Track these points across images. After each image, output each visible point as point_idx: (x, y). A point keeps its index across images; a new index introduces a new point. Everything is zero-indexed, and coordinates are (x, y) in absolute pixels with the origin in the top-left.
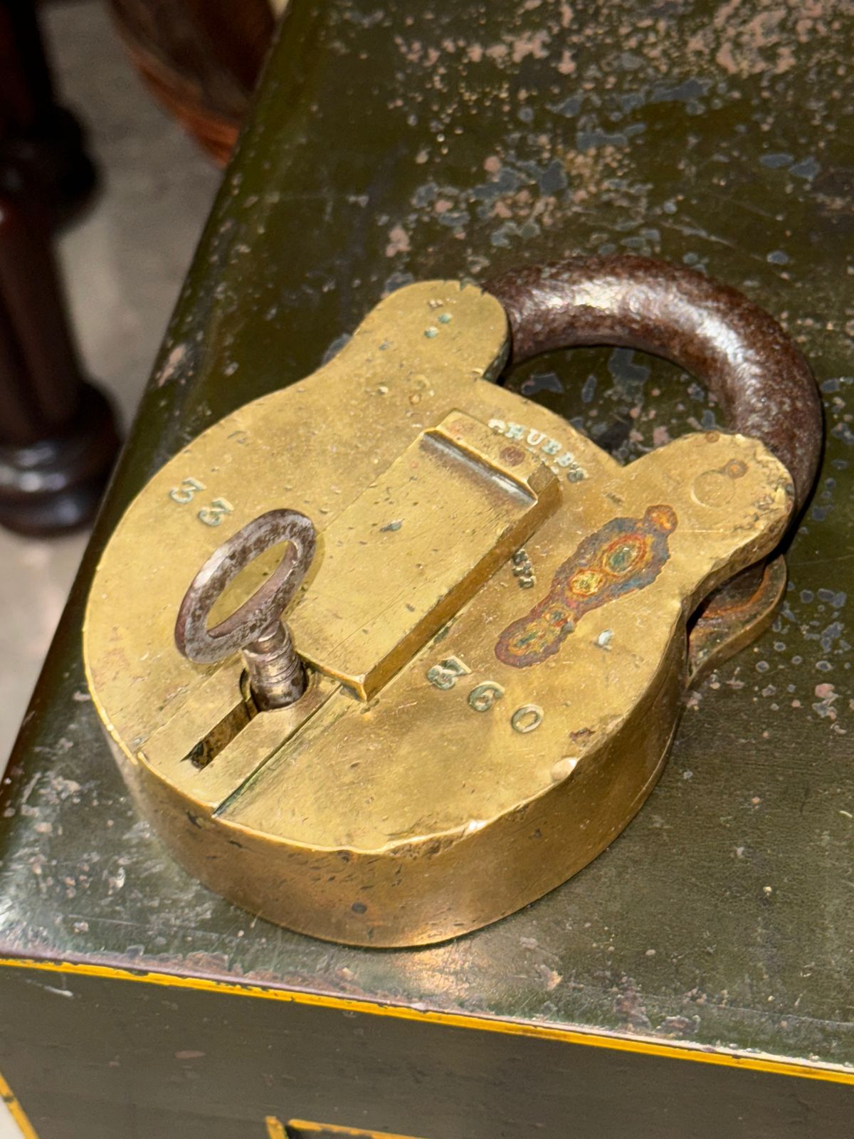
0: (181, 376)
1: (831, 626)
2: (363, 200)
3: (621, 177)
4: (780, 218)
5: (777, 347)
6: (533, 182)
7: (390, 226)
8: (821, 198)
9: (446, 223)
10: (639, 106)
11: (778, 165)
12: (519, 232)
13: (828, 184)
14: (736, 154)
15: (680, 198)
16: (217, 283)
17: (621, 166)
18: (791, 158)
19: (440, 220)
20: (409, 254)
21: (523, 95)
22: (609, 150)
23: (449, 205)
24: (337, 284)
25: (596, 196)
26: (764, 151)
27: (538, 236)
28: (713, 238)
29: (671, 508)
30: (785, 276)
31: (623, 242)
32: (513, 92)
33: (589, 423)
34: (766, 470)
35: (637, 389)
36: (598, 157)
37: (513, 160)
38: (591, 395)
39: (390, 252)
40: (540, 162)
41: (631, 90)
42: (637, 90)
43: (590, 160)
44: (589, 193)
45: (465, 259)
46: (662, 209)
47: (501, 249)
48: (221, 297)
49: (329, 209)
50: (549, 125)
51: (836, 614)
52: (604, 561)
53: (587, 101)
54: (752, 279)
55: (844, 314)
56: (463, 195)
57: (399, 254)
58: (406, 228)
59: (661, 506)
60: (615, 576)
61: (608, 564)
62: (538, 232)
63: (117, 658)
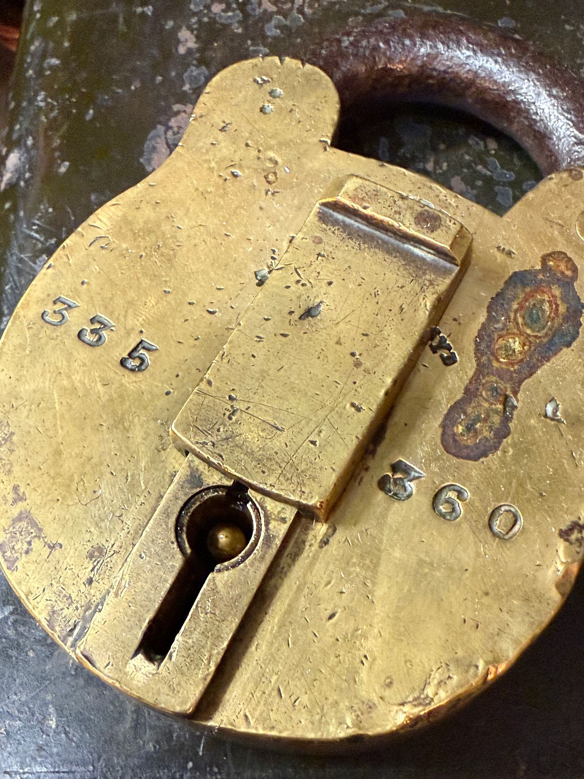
0: (19, 179)
2: (149, 10)
7: (176, 29)
9: (223, 21)
12: (288, 23)
16: (36, 94)
19: (218, 19)
20: (198, 50)
23: (223, 6)
24: (143, 82)
27: (304, 24)
28: (449, 12)
29: (565, 254)
30: (517, 36)
35: (425, 145)
39: (182, 50)
45: (247, 49)
47: (275, 38)
48: (42, 104)
49: (121, 20)
52: (520, 320)
55: (575, 62)
57: (190, 51)
58: (190, 29)
59: (554, 253)
60: (536, 336)
61: (526, 324)
62: (302, 19)
63: (24, 524)
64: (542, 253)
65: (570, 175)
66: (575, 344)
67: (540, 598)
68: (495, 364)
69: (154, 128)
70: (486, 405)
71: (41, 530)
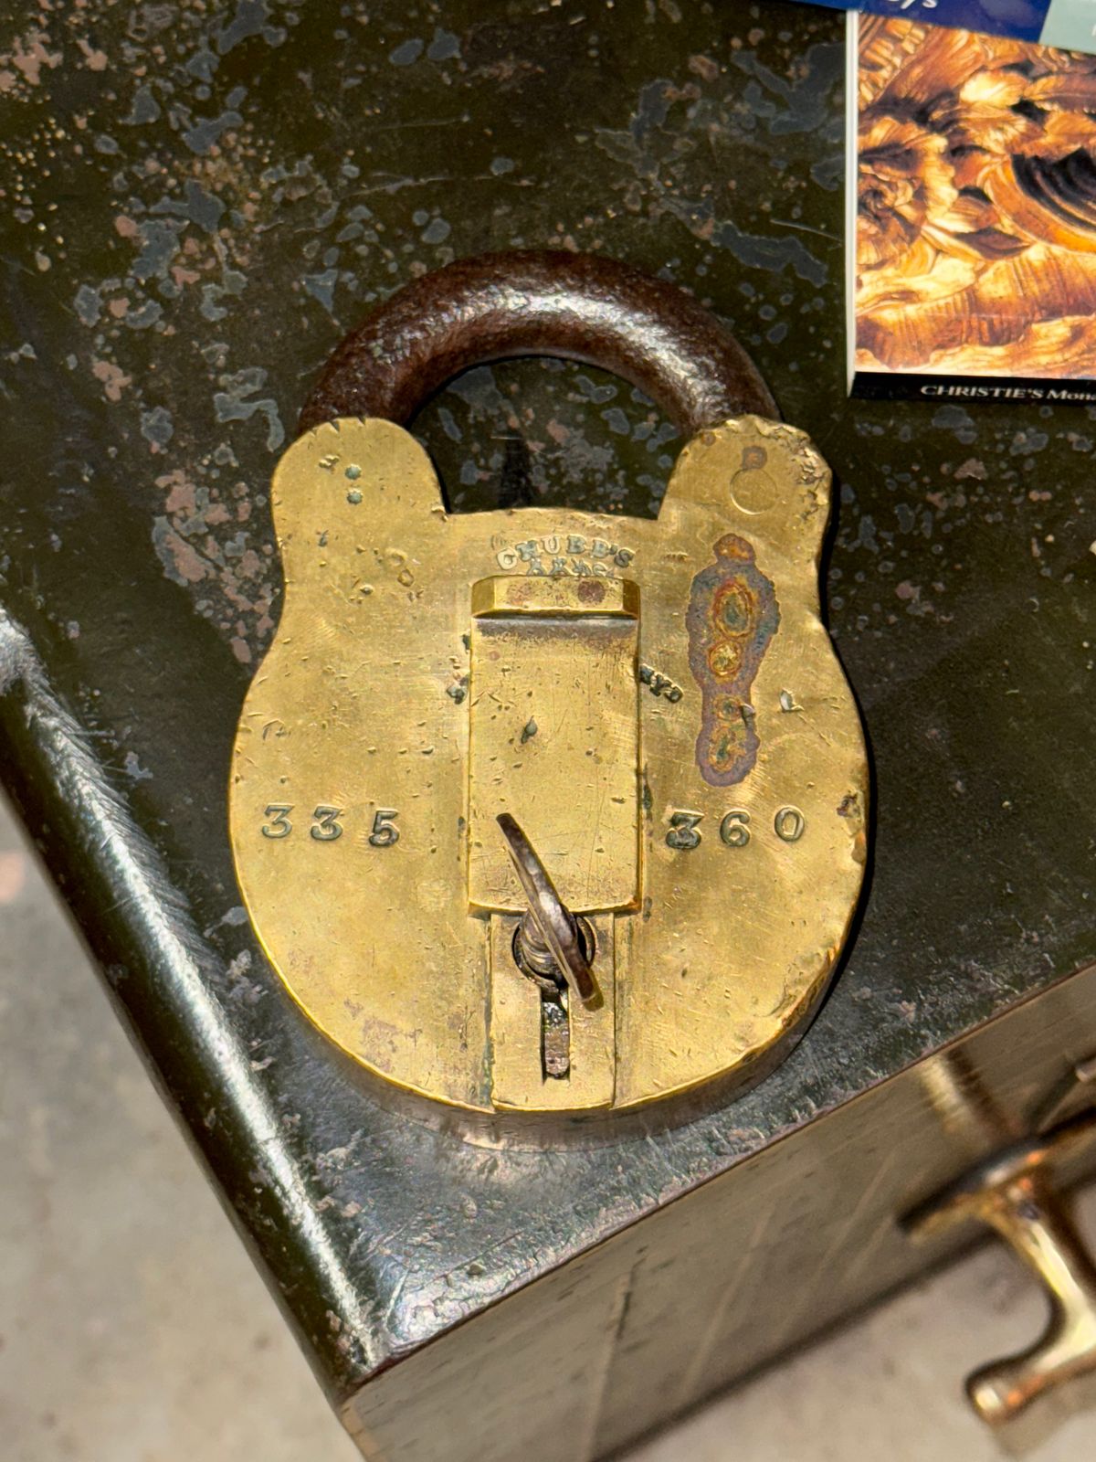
1: (861, 525)
2: (27, 350)
3: (273, 163)
4: (466, 119)
5: (657, 295)
6: (187, 223)
7: (85, 366)
8: (486, 71)
9: (140, 325)
10: (215, 68)
11: (413, 57)
12: (226, 291)
13: (479, 51)
14: (361, 68)
15: (351, 153)
17: (261, 150)
18: (418, 42)
19: (131, 326)
20: (137, 385)
21: (81, 123)
22: (232, 137)
23: (126, 302)
24: (93, 465)
25: (265, 201)
26: (386, 50)
27: (248, 283)
28: (422, 181)
29: (734, 535)
30: (525, 182)
31: (340, 238)
32: (69, 125)
33: (482, 462)
34: (780, 441)
35: (493, 395)
36: (227, 153)
37: (142, 208)
38: (456, 429)
40: (171, 194)
41: (189, 53)
42: (197, 48)
43: (222, 162)
44: (254, 201)
45: (198, 355)
46: (345, 177)
47: (224, 322)
50: (142, 144)
51: (856, 511)
52: (722, 626)
53: (156, 91)
54: (499, 206)
55: (612, 191)
56: (129, 282)
57: (125, 392)
58: (106, 357)
59: (724, 538)
60: (743, 635)
61: (728, 628)
62: (244, 278)
63: (376, 1029)
64: (712, 544)
65: (703, 442)
66: (780, 627)
67: (844, 873)
68: (718, 681)
69: (153, 524)
70: (726, 724)
71: (394, 1027)
